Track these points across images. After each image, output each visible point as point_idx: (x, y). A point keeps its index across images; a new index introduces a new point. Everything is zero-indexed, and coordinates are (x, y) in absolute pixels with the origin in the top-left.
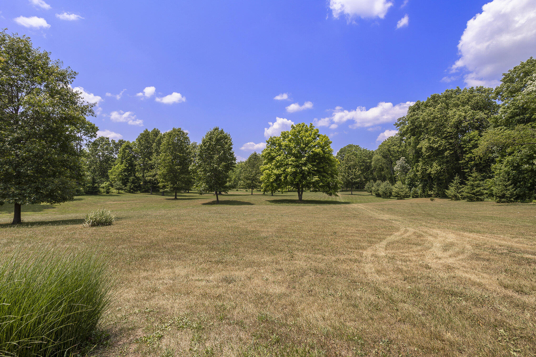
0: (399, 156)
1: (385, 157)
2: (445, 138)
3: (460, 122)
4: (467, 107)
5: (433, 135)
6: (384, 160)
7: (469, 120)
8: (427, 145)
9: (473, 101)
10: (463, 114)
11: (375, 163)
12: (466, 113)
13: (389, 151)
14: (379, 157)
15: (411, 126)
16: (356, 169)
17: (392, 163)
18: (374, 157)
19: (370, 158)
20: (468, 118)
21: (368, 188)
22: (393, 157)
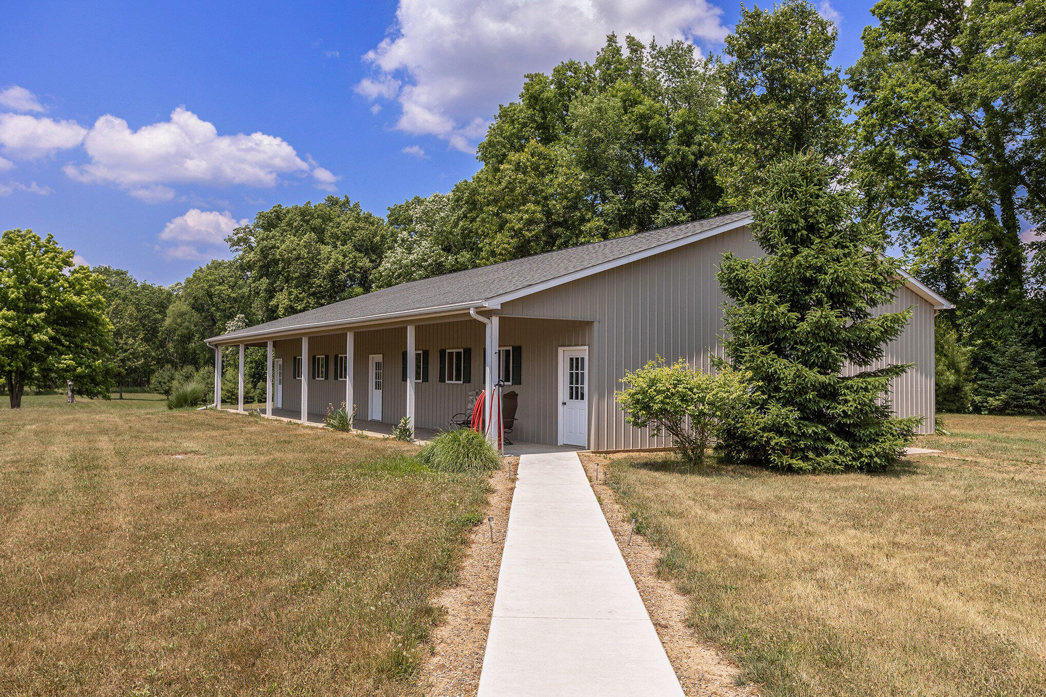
0: (230, 308)
1: (197, 307)
2: (314, 294)
3: (335, 272)
4: (349, 247)
5: (296, 287)
6: (196, 316)
7: (348, 271)
8: (286, 302)
9: (359, 235)
10: (341, 258)
11: (174, 321)
12: (345, 256)
13: (210, 296)
14: (185, 308)
15: (259, 261)
16: (134, 338)
17: (215, 323)
18: (171, 309)
19: (162, 307)
20: (347, 267)
21: (160, 383)
22: (218, 309)
